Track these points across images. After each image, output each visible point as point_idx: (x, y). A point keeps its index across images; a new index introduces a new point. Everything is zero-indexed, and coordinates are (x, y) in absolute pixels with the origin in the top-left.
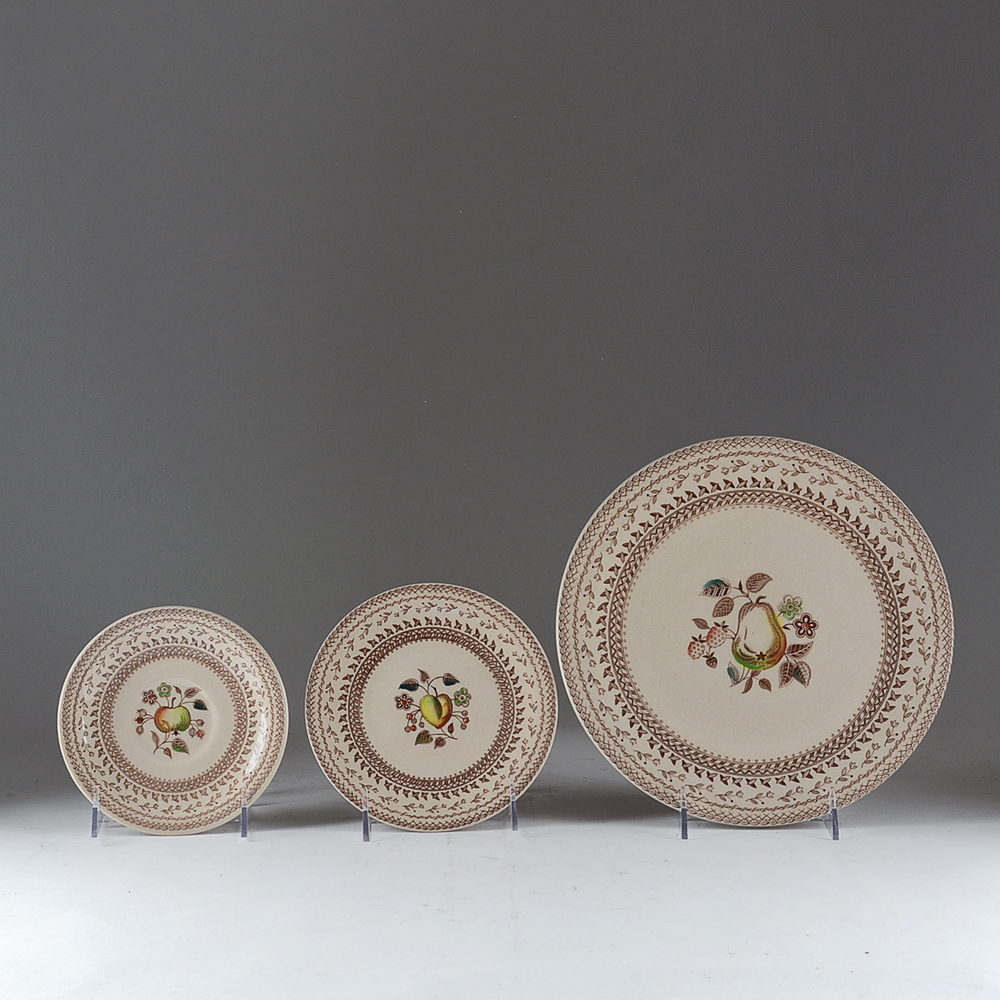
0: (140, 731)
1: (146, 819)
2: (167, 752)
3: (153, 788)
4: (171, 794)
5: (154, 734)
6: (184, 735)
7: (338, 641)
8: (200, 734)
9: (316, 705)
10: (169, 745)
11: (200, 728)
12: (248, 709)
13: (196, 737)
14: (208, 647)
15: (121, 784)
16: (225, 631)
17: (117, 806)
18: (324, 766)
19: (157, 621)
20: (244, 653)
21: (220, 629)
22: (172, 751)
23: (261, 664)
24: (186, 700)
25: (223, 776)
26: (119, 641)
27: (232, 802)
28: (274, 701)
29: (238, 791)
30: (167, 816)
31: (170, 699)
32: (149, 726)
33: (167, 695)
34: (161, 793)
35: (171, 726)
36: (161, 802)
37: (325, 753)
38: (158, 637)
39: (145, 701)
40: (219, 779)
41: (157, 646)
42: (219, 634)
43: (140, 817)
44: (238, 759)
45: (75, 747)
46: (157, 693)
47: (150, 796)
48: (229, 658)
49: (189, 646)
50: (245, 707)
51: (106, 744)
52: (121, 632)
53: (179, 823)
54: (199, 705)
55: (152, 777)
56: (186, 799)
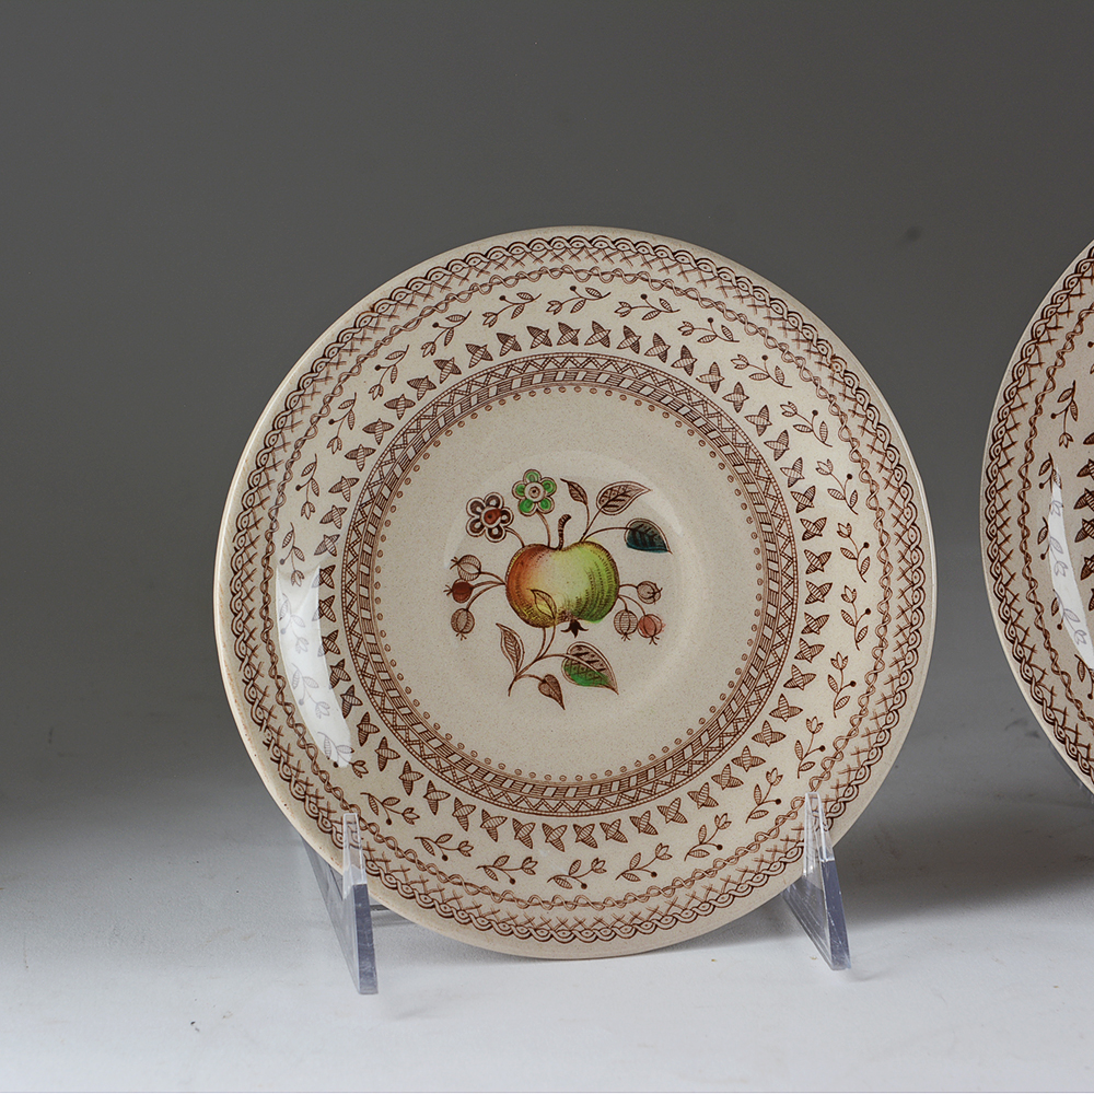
0: (462, 625)
1: (507, 909)
2: (550, 687)
3: (514, 806)
4: (570, 822)
5: (508, 635)
6: (600, 634)
7: (1068, 323)
8: (650, 628)
9: (1013, 529)
10: (553, 667)
11: (650, 609)
12: (801, 546)
13: (636, 636)
14: (675, 354)
15: (417, 800)
16: (732, 303)
17: (414, 873)
18: (1053, 722)
19: (518, 278)
20: (790, 372)
21: (717, 296)
22: (566, 686)
23: (846, 405)
24: (603, 521)
25: (727, 758)
26: (398, 343)
27: (770, 844)
28: (888, 523)
29: (784, 809)
30: (569, 895)
31: (553, 519)
32: (492, 607)
33: (543, 508)
34: (539, 821)
35: (559, 602)
36: (542, 851)
37: (1052, 680)
38: (517, 328)
39: (474, 529)
40: (717, 768)
41: (512, 355)
42: (713, 313)
43: (487, 904)
44: (772, 703)
45: (273, 691)
46: (511, 504)
47: (506, 831)
48: (739, 389)
49: (612, 351)
50: (790, 539)
51: (363, 674)
52: (405, 315)
53: (608, 915)
54: (645, 538)
55: (510, 771)
56: (619, 837)
